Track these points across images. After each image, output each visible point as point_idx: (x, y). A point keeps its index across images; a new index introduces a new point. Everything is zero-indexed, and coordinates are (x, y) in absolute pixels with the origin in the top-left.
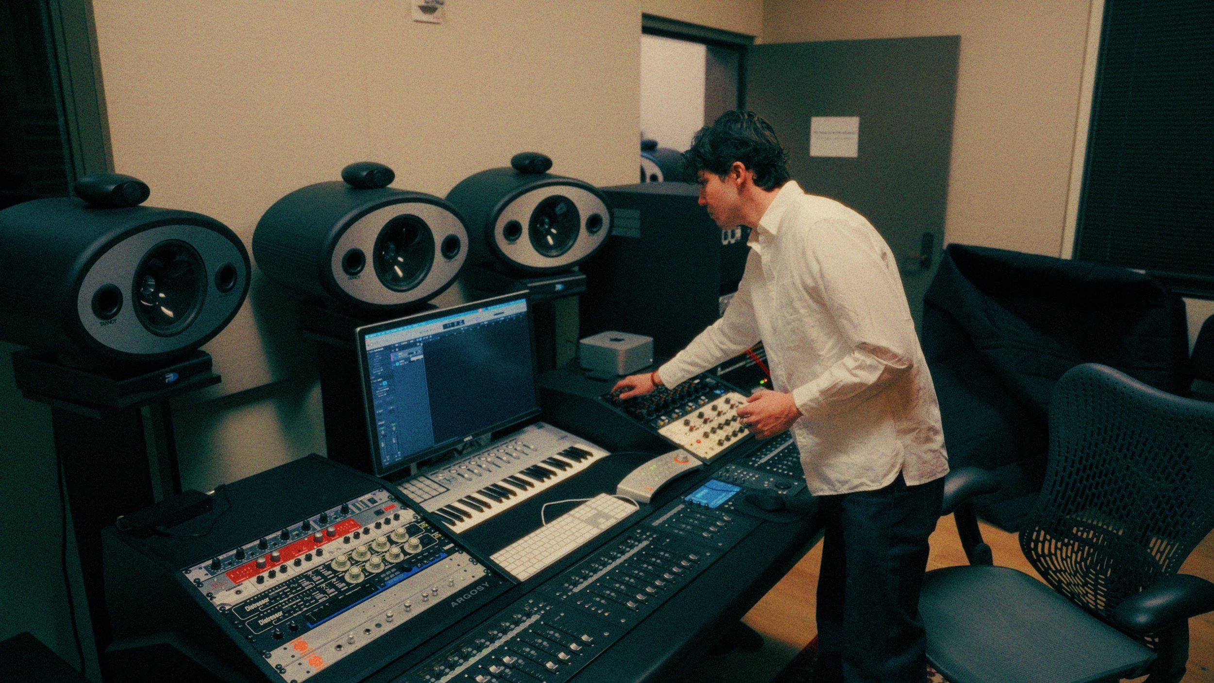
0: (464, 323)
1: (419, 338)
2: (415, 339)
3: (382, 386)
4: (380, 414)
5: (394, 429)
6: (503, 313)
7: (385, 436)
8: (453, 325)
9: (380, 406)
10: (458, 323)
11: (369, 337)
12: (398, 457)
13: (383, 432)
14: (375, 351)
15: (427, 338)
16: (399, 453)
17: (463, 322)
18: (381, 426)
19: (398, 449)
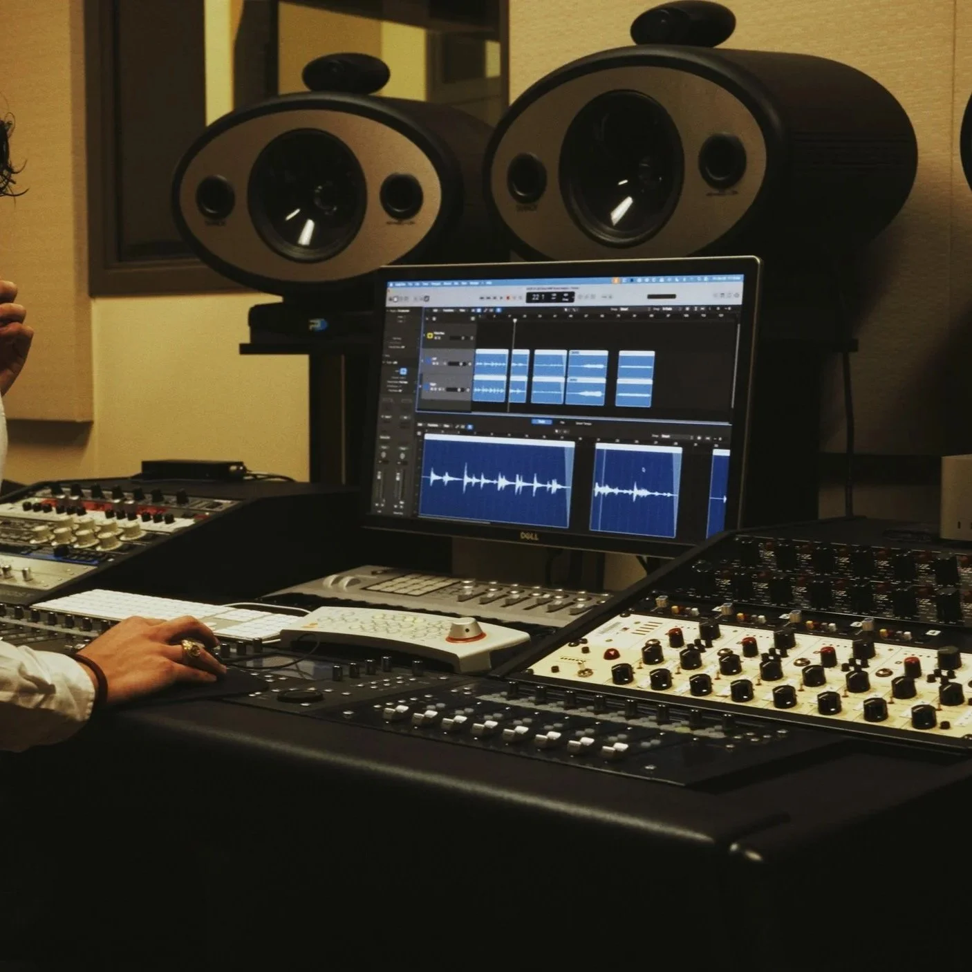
0: (572, 300)
1: (476, 308)
2: (470, 309)
3: (399, 374)
4: (386, 421)
5: (402, 456)
6: (673, 296)
7: (385, 461)
8: (547, 297)
9: (388, 410)
10: (560, 297)
11: (394, 286)
12: (398, 510)
13: (384, 455)
14: (400, 311)
15: (491, 310)
16: (402, 503)
17: (571, 297)
18: (385, 442)
19: (403, 493)
